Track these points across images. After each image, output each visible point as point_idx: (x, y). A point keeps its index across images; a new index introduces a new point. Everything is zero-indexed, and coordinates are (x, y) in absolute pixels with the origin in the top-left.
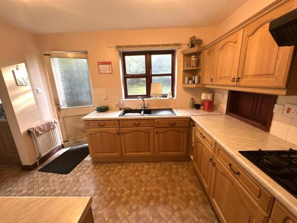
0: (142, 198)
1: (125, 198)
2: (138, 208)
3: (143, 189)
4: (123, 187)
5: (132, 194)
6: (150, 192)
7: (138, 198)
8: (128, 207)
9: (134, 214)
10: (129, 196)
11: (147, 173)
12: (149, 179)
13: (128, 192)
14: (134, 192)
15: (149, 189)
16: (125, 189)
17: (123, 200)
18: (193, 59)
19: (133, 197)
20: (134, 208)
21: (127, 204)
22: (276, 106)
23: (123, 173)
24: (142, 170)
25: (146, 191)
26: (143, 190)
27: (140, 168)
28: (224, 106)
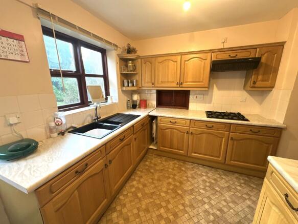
0: (173, 198)
1: (169, 215)
2: (183, 205)
3: (163, 194)
4: (154, 215)
5: (166, 207)
6: (168, 189)
7: (172, 201)
8: (180, 214)
9: (188, 209)
10: (168, 210)
11: (145, 185)
12: (153, 185)
13: (162, 211)
14: (164, 204)
15: (164, 189)
16: (158, 213)
17: (171, 217)
18: (131, 64)
19: (170, 206)
20: (182, 208)
21: (178, 214)
22: (190, 96)
23: (130, 211)
24: (138, 188)
25: (166, 193)
26: (165, 195)
27: (133, 190)
28: (154, 103)
